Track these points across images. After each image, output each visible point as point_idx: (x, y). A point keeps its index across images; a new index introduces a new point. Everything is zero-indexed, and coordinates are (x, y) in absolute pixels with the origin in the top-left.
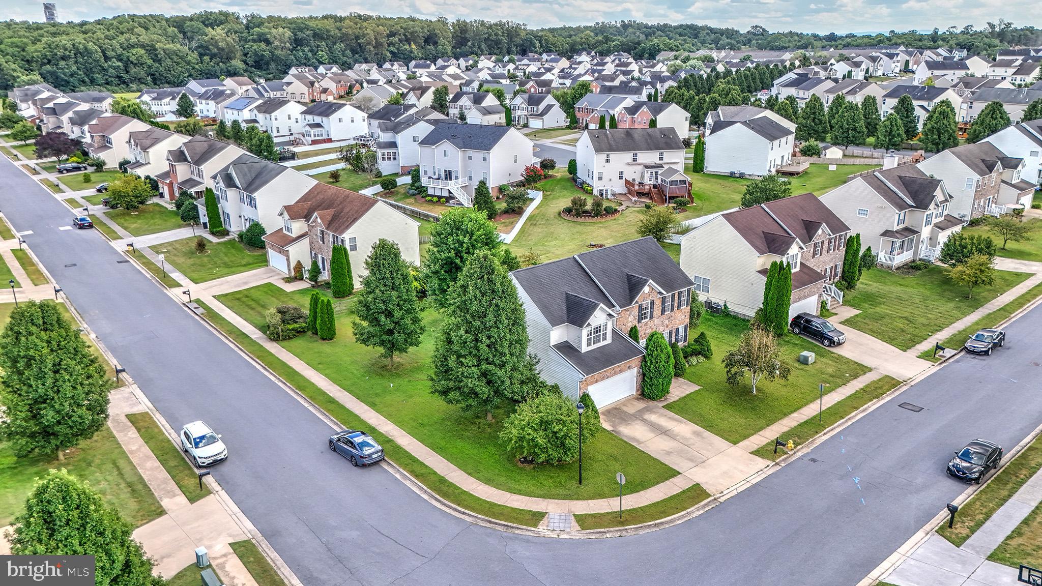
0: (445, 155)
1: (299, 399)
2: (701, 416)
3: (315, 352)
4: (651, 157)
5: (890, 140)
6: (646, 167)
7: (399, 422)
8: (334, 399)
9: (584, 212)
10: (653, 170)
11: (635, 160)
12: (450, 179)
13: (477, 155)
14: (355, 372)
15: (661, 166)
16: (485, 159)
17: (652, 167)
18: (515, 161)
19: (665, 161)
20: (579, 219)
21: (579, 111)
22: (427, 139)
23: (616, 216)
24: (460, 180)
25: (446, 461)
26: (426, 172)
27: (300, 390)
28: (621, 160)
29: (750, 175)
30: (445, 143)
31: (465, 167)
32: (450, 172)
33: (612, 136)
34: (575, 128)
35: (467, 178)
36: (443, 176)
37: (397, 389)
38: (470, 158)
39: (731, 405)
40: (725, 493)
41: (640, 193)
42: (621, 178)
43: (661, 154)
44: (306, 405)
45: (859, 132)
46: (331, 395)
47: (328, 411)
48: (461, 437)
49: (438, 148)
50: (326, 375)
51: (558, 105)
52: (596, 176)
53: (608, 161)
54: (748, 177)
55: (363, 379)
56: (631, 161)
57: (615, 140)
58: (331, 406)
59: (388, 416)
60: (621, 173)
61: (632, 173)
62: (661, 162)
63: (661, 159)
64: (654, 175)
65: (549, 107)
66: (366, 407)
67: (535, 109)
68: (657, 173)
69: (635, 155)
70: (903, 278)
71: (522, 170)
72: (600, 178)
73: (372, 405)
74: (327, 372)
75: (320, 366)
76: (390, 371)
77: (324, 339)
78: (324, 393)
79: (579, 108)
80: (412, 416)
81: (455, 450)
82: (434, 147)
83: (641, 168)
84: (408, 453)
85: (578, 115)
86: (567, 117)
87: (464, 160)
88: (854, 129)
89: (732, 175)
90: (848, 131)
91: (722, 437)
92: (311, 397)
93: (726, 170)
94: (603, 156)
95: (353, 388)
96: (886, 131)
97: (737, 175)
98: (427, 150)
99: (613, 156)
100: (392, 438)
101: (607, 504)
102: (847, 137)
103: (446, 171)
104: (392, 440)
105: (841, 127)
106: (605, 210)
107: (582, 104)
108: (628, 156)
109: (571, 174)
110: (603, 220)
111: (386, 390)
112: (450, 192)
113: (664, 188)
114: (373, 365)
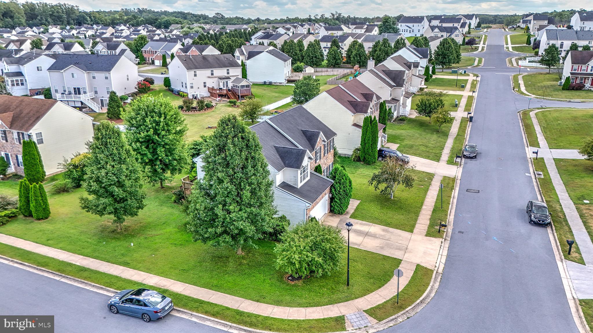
0: (73, 77)
1: (46, 274)
2: (377, 219)
3: (37, 232)
4: (221, 72)
5: (335, 62)
6: (220, 79)
7: (162, 273)
8: (84, 267)
9: (193, 108)
10: (225, 81)
11: (212, 74)
12: (79, 94)
13: (100, 76)
14: (89, 240)
15: (228, 78)
16: (106, 78)
17: (224, 79)
18: (128, 79)
19: (231, 74)
20: (190, 113)
21: (145, 53)
22: (54, 66)
23: (214, 109)
24: (88, 94)
25: (229, 296)
26: (56, 91)
27: (43, 267)
28: (203, 74)
29: (275, 83)
30: (72, 68)
31: (91, 85)
32: (79, 89)
33: (194, 59)
34: (145, 63)
35: (93, 93)
36: (73, 92)
37: (139, 246)
38: (94, 78)
39: (387, 208)
40: (437, 265)
41: (221, 95)
42: (205, 86)
43: (228, 70)
44: (57, 278)
45: (318, 59)
46: (78, 264)
47: (85, 278)
48: (226, 272)
49: (67, 71)
50: (61, 248)
51: (129, 49)
52: (189, 86)
53: (195, 75)
54: (274, 84)
55: (101, 244)
56: (210, 75)
57: (197, 62)
58: (86, 274)
59: (148, 270)
60: (205, 83)
61: (212, 83)
62: (228, 75)
63: (228, 73)
64: (225, 84)
65: (123, 51)
66: (122, 268)
67: (114, 52)
68: (227, 82)
69: (212, 71)
70: (401, 126)
71: (135, 84)
72: (192, 87)
73: (126, 264)
74: (61, 245)
75: (49, 242)
76: (120, 233)
77: (39, 219)
78: (70, 265)
79: (145, 51)
80: (170, 266)
81: (230, 285)
82: (62, 71)
83: (217, 79)
84: (190, 297)
85: (145, 55)
86: (137, 58)
87: (89, 80)
88: (316, 57)
89: (265, 83)
90: (313, 58)
91: (401, 229)
92: (59, 271)
93: (261, 80)
94: (192, 72)
95: (97, 254)
96: (333, 57)
97: (268, 83)
98: (56, 74)
99: (198, 72)
100: (166, 288)
101: (377, 296)
102: (312, 62)
103: (74, 88)
104: (167, 290)
105: (309, 56)
106: (206, 105)
107: (147, 48)
108: (208, 72)
109: (166, 87)
110: (207, 112)
111: (128, 249)
112: (82, 103)
113: (236, 91)
114: (102, 232)
